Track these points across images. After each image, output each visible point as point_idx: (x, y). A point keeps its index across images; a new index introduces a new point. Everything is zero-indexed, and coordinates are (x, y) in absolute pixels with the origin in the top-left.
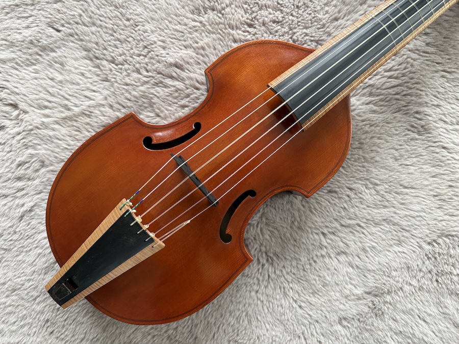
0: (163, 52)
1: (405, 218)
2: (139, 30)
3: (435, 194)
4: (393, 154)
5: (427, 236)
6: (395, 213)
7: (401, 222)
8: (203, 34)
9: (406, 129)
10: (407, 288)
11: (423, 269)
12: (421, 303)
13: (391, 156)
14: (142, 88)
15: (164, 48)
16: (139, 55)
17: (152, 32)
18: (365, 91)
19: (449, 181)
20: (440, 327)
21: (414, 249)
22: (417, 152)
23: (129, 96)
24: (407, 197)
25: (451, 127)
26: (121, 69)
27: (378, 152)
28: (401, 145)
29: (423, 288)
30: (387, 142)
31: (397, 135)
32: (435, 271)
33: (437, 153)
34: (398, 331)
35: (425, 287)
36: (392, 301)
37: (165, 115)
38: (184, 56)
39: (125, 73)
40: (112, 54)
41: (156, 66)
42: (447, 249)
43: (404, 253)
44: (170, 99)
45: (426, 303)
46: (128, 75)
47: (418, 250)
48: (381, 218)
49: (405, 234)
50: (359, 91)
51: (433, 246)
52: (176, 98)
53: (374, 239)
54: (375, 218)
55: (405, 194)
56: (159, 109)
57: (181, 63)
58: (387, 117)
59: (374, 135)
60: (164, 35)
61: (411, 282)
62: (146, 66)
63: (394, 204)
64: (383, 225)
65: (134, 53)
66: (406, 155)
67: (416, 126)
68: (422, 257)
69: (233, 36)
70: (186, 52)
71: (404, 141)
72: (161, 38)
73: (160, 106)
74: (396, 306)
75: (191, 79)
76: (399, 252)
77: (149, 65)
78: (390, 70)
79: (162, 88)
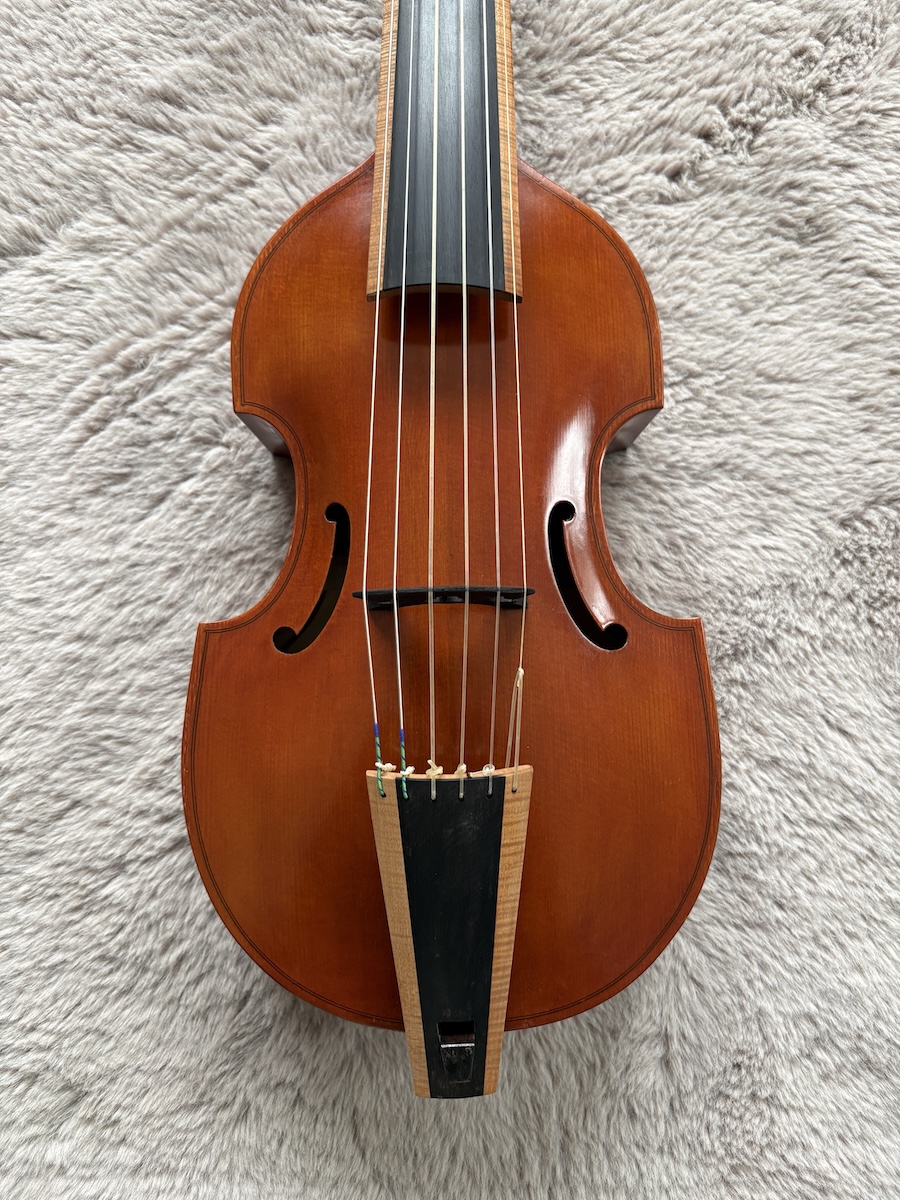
0: (132, 64)
1: (778, 460)
2: (73, 15)
3: (853, 392)
4: (735, 295)
5: (835, 503)
6: (747, 446)
7: (766, 469)
8: (232, 17)
9: (767, 230)
10: (788, 642)
11: (832, 591)
12: (829, 682)
13: (730, 300)
14: (81, 154)
15: (135, 57)
16: (73, 76)
17: (107, 19)
18: (653, 137)
19: (887, 359)
20: (886, 746)
21: (804, 539)
22: (797, 288)
23: (48, 176)
24: (778, 404)
25: (888, 222)
26: (29, 112)
27: (692, 291)
28: (754, 273)
29: (835, 642)
30: (718, 265)
31: (743, 246)
32: (862, 594)
33: (853, 287)
34: (766, 759)
35: (839, 637)
36: (747, 677)
37: (140, 217)
38: (181, 69)
39: (39, 120)
40: (8, 78)
41: (115, 98)
42: (891, 534)
43: (777, 549)
44: (152, 178)
45: (846, 684)
46: (47, 124)
47: (815, 542)
48: (708, 462)
49: (776, 501)
50: (636, 139)
51: (856, 530)
52: (167, 176)
53: (692, 515)
54: (692, 460)
55: (771, 397)
56: (124, 205)
57: (176, 88)
58: (711, 202)
59: (680, 248)
60: (136, 24)
61: (800, 625)
62: (90, 101)
63: (744, 423)
64: (715, 478)
65: (60, 70)
66: (772, 298)
67: (793, 220)
68: (827, 559)
69: (307, 19)
70: (189, 62)
71: (764, 263)
72: (126, 33)
73: (128, 197)
74: (759, 692)
75: (203, 125)
76: (765, 547)
77: (99, 98)
78: (715, 82)
79: (133, 155)
